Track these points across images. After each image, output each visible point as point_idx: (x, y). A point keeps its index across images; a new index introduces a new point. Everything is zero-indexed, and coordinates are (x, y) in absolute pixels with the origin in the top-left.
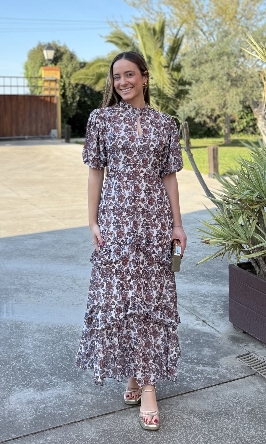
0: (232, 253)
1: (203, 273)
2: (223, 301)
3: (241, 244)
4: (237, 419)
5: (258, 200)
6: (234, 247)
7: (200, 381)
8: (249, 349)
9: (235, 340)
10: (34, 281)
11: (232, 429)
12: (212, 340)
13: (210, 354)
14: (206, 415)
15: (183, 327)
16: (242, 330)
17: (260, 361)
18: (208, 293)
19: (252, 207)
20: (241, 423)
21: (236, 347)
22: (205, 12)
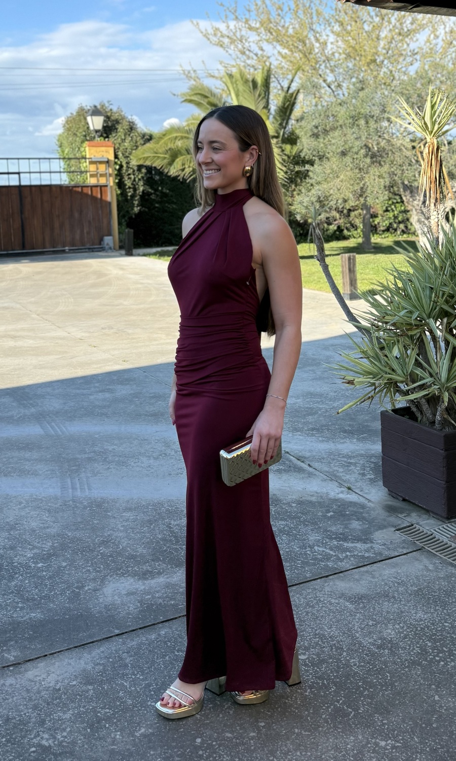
0: (385, 396)
1: (343, 427)
2: (373, 463)
3: (396, 383)
4: (401, 601)
5: (418, 323)
6: (388, 387)
7: (349, 559)
8: (412, 520)
9: (391, 509)
11: (394, 612)
12: (362, 511)
13: (360, 528)
14: (361, 599)
15: (321, 497)
16: (401, 497)
17: (427, 533)
18: (352, 453)
19: (410, 333)
20: (405, 605)
21: (394, 518)
22: (328, 52)
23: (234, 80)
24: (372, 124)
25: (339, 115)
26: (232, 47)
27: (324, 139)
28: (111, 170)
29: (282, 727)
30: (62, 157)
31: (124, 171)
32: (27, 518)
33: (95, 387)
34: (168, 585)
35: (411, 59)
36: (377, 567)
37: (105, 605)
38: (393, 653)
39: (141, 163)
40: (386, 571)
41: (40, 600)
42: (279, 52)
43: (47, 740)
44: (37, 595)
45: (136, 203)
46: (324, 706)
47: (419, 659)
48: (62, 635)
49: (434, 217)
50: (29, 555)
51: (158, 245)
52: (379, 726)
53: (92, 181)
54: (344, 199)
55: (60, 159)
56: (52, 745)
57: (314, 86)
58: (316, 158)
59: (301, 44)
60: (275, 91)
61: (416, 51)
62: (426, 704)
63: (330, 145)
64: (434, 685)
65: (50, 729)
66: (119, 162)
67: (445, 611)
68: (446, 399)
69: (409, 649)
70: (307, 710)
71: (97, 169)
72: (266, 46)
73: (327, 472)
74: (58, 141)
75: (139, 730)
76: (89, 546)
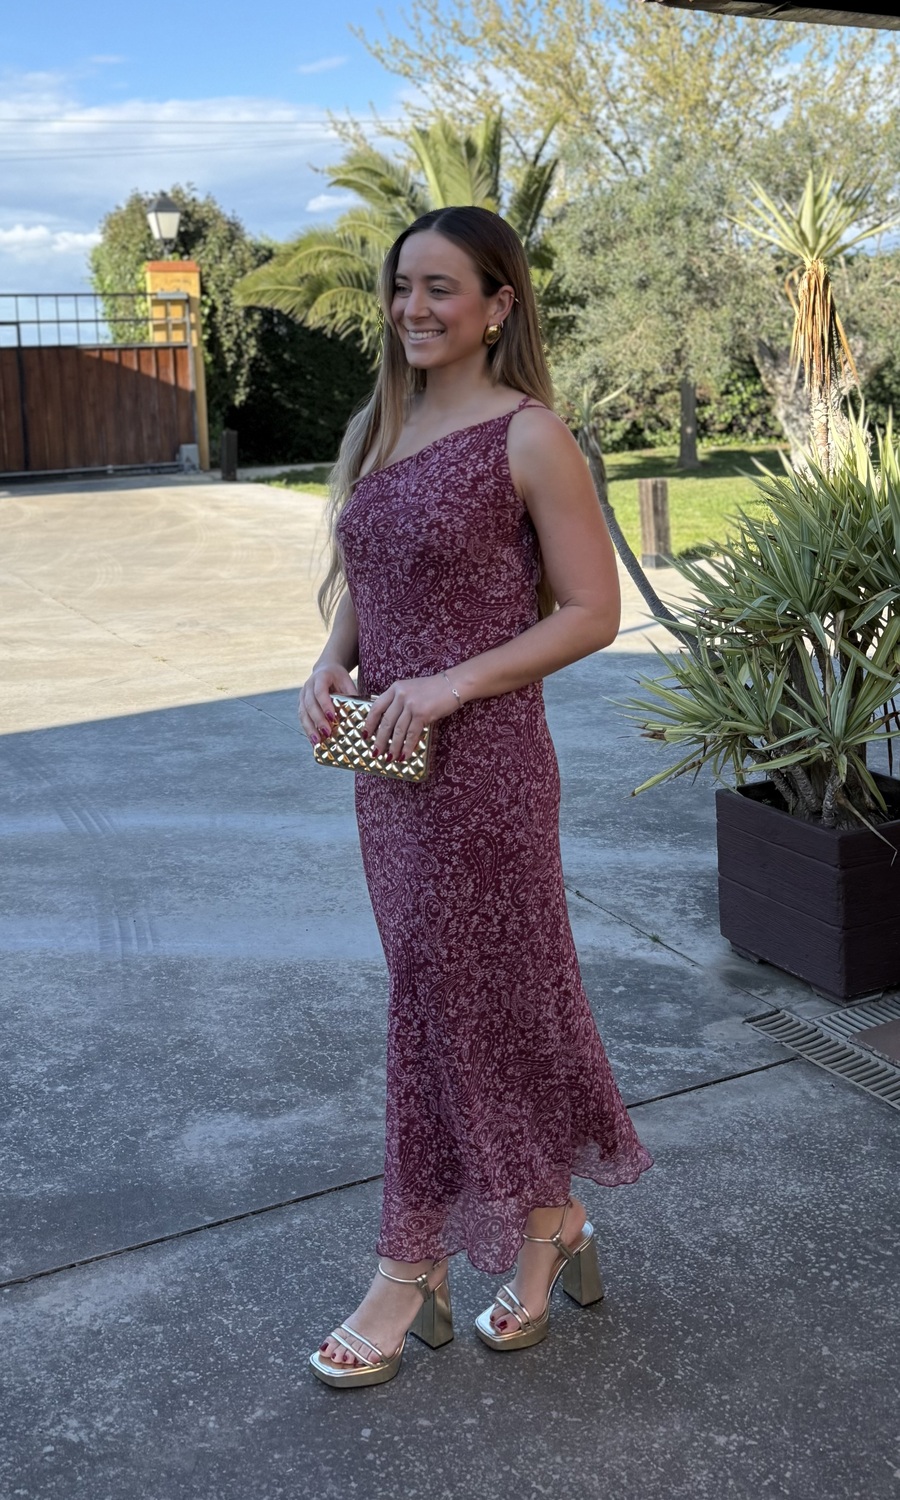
0: (725, 762)
1: (644, 819)
2: (702, 888)
3: (745, 737)
4: (755, 1160)
5: (788, 621)
6: (729, 744)
7: (656, 1078)
8: (777, 1000)
9: (735, 981)
10: (198, 858)
11: (743, 1183)
12: (680, 983)
13: (677, 1017)
14: (678, 1156)
15: (602, 956)
16: (756, 956)
17: (806, 1028)
18: (661, 869)
19: (772, 640)
20: (763, 1169)
21: (741, 998)
22: (614, 86)
23: (430, 142)
24: (699, 226)
25: (635, 211)
26: (429, 76)
27: (606, 256)
28: (193, 318)
29: (526, 1406)
30: (100, 292)
31: (219, 319)
32: (35, 996)
33: (165, 740)
34: (307, 1129)
35: (775, 99)
36: (709, 1093)
37: (186, 1168)
38: (740, 1264)
39: (252, 302)
40: (726, 1105)
41: (62, 1158)
42: (519, 87)
43: (76, 1430)
44: (55, 1148)
45: (241, 379)
46: (607, 1366)
47: (792, 1275)
48: (103, 1226)
49: (819, 414)
50: (39, 1070)
51: (286, 461)
52: (714, 1406)
53: (157, 338)
54: (644, 371)
55: (95, 295)
56: (86, 1440)
57: (585, 154)
58: (589, 293)
59: (560, 71)
60: (511, 161)
61: (783, 84)
62: (805, 1362)
63: (617, 267)
64: (820, 1325)
65: (80, 1410)
66: (209, 302)
67: (842, 1181)
68: (843, 769)
69: (772, 1254)
70: (575, 1374)
71: (167, 314)
72: (491, 73)
73: (613, 907)
74: (92, 260)
75: (253, 1412)
76: (153, 1053)
